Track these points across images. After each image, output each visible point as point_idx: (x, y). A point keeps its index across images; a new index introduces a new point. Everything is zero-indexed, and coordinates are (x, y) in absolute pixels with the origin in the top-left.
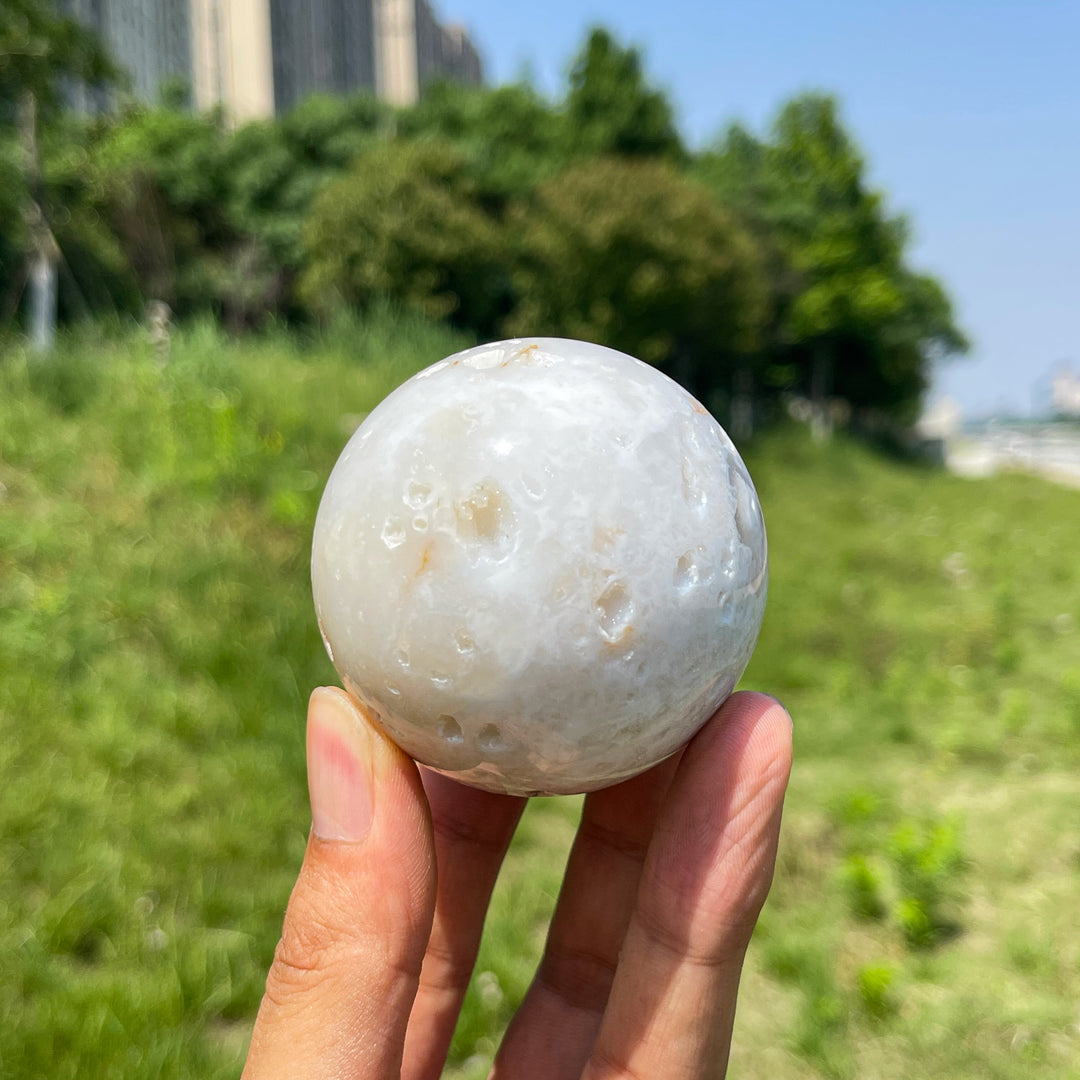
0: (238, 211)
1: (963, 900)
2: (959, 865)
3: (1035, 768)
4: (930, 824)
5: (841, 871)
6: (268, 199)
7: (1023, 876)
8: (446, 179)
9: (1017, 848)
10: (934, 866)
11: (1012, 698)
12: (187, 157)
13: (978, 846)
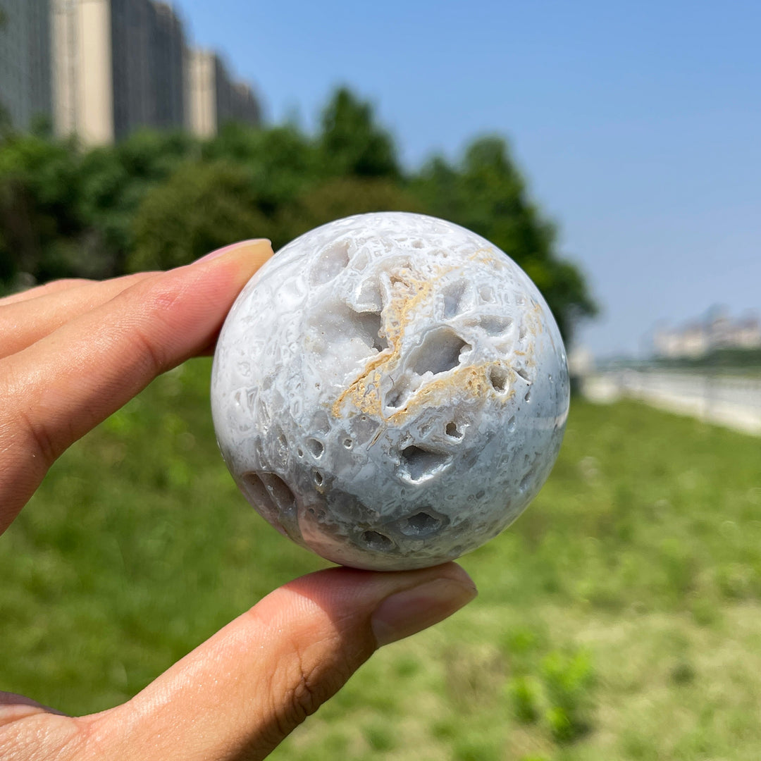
0: (86, 209)
1: (594, 707)
2: (591, 682)
3: (643, 611)
4: (570, 651)
5: (508, 687)
6: (107, 201)
7: (634, 688)
8: (235, 189)
9: (631, 668)
10: (573, 683)
11: (628, 560)
12: (50, 171)
13: (604, 668)
